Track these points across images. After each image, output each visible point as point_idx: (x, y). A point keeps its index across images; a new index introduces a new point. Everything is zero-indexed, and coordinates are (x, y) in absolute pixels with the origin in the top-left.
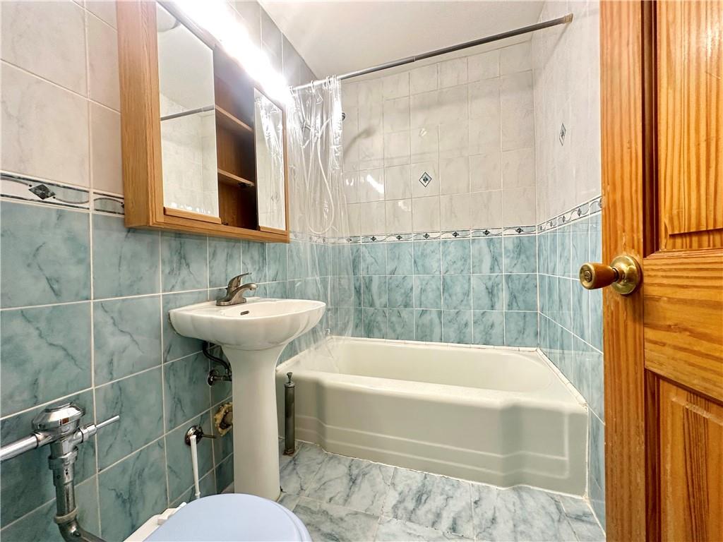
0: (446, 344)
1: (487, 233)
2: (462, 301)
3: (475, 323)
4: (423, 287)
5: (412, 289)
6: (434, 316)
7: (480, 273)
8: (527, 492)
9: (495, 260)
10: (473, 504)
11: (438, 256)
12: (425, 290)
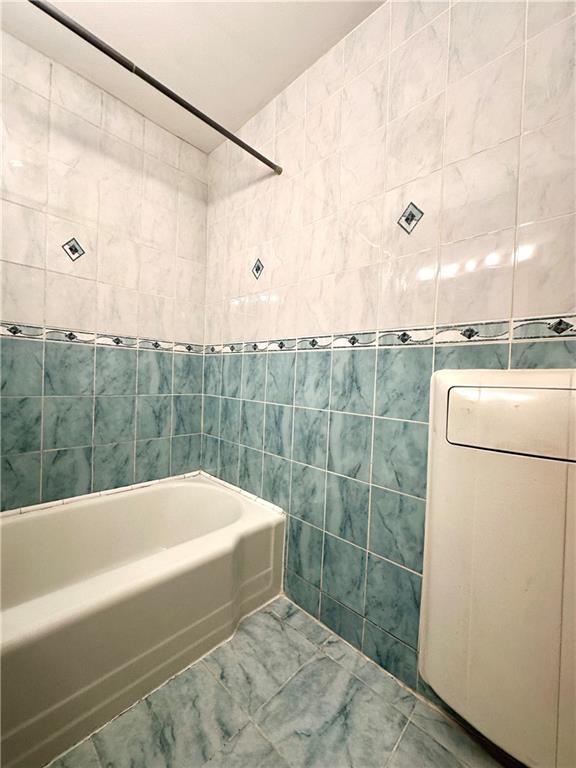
0: (98, 494)
1: (156, 345)
2: (123, 430)
3: (138, 456)
4: (61, 415)
5: (38, 419)
6: (80, 456)
7: (148, 393)
8: (249, 623)
9: (165, 379)
10: (220, 682)
11: (89, 368)
12: (64, 420)
